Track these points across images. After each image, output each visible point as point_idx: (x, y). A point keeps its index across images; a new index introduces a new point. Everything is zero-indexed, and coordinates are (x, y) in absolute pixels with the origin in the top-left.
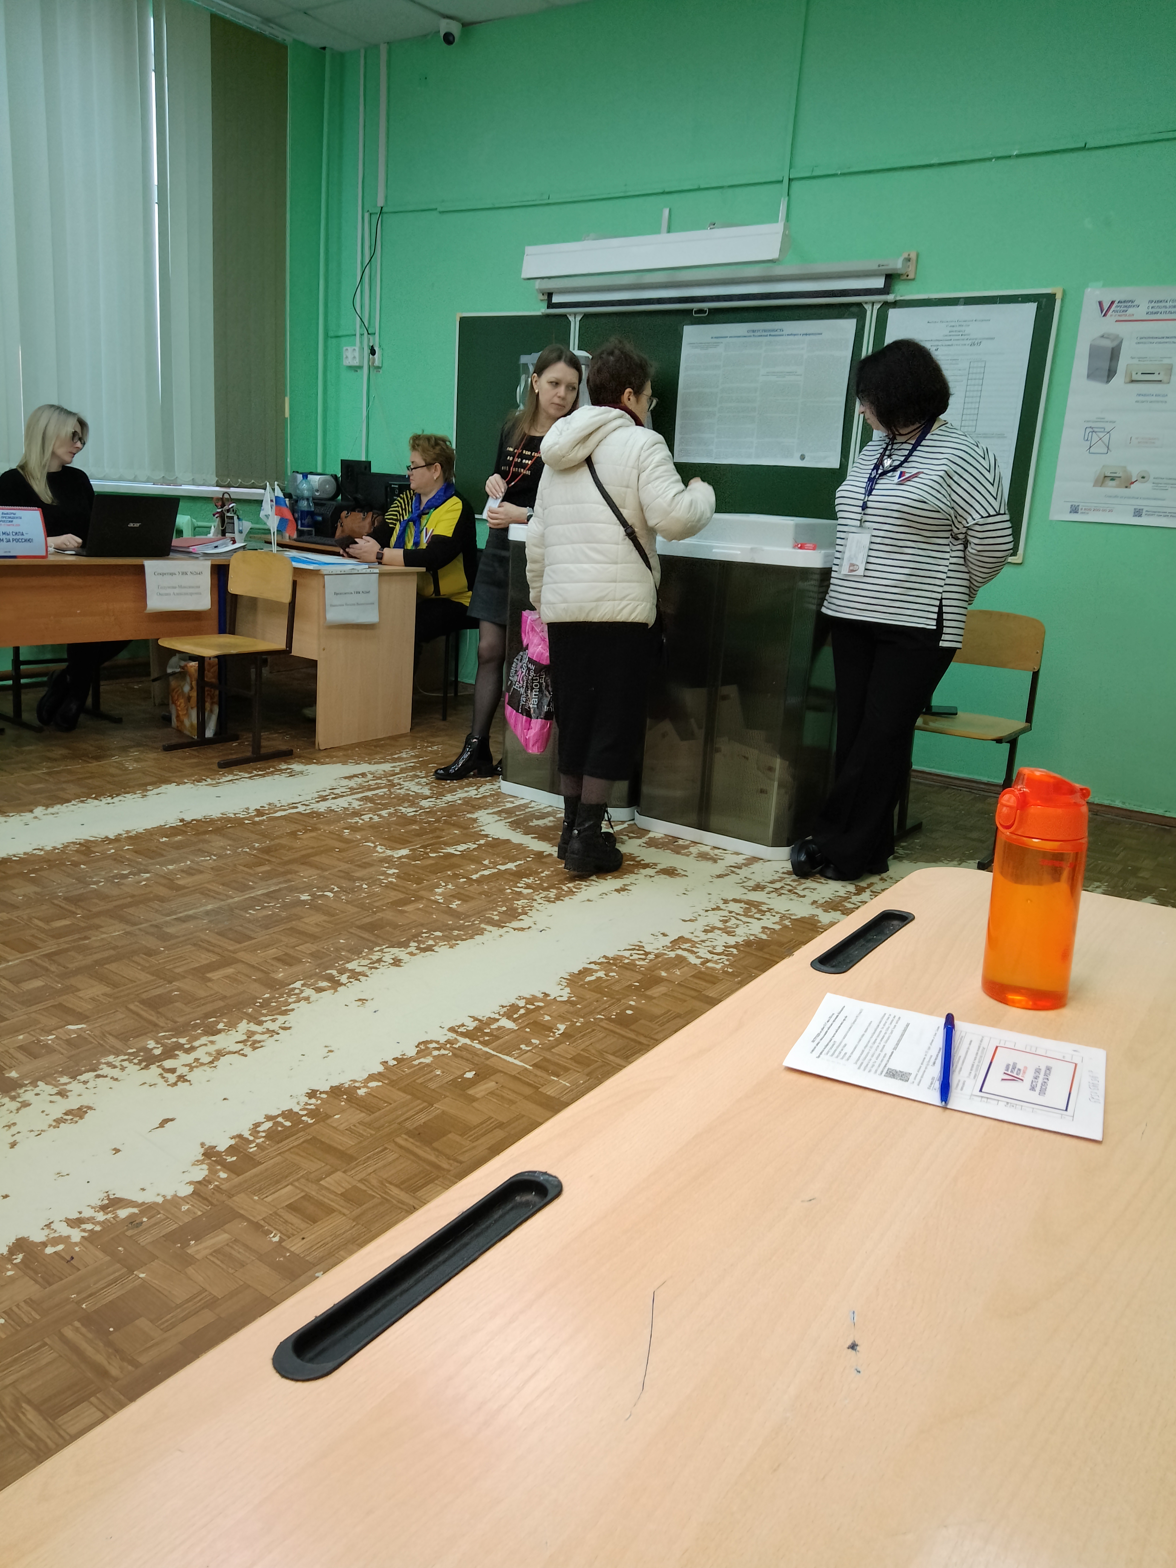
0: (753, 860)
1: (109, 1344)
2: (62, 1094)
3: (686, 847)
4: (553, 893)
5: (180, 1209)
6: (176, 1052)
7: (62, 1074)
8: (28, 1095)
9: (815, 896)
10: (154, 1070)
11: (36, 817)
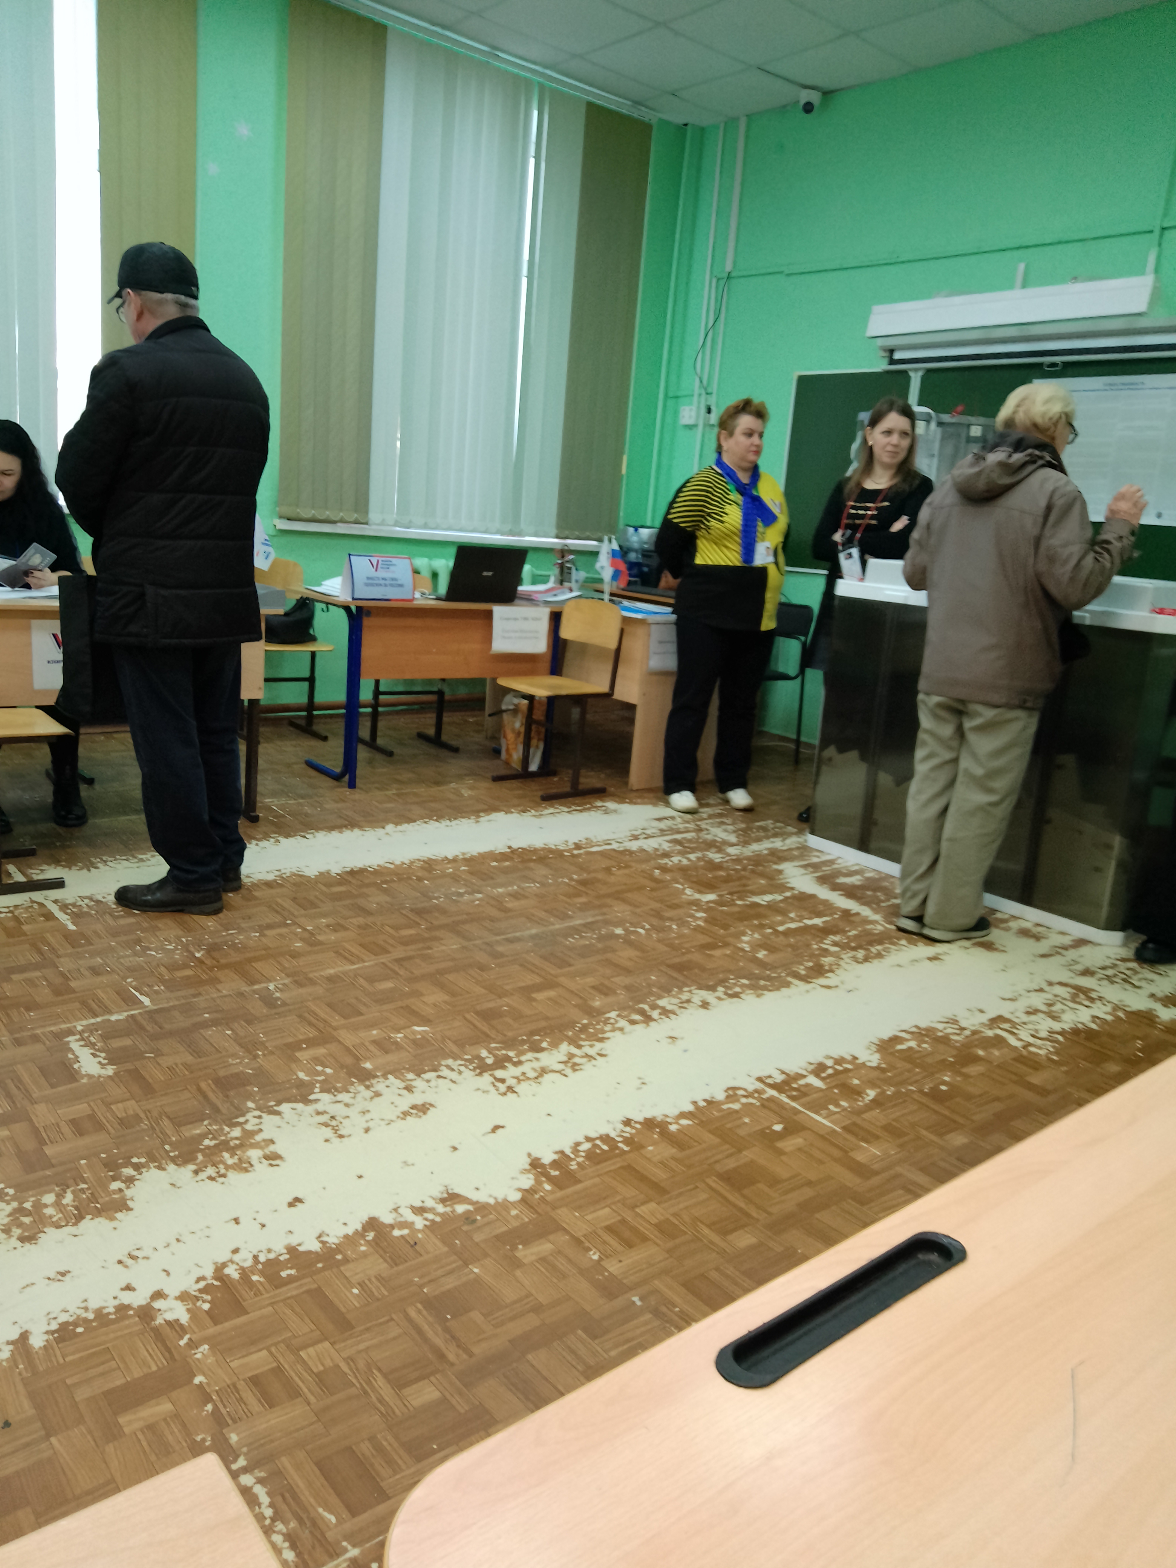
0: (1081, 943)
1: (447, 1330)
2: (409, 1089)
3: (1005, 921)
4: (861, 954)
5: (509, 1213)
6: (506, 1064)
7: (409, 1070)
8: (379, 1085)
9: (1153, 989)
10: (487, 1078)
11: (387, 834)
